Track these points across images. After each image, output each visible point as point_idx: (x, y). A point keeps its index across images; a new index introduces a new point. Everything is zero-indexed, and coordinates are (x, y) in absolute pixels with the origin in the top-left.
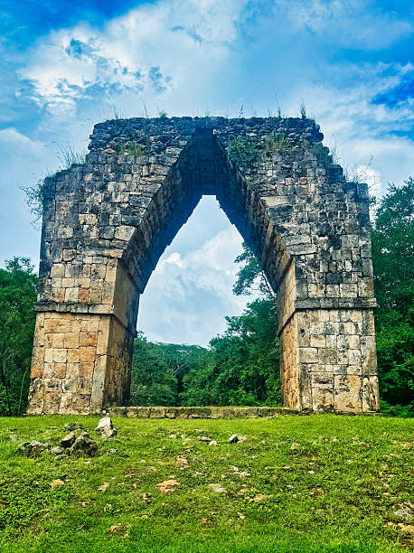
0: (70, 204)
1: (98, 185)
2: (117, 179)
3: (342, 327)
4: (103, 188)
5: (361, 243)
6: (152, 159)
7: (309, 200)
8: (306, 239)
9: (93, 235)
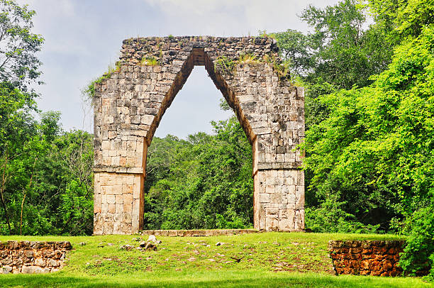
0: (111, 100)
1: (129, 87)
2: (141, 83)
3: (285, 181)
4: (132, 89)
5: (299, 127)
6: (164, 69)
7: (267, 98)
8: (265, 124)
9: (127, 121)
